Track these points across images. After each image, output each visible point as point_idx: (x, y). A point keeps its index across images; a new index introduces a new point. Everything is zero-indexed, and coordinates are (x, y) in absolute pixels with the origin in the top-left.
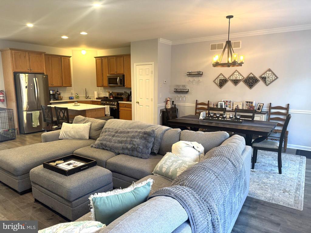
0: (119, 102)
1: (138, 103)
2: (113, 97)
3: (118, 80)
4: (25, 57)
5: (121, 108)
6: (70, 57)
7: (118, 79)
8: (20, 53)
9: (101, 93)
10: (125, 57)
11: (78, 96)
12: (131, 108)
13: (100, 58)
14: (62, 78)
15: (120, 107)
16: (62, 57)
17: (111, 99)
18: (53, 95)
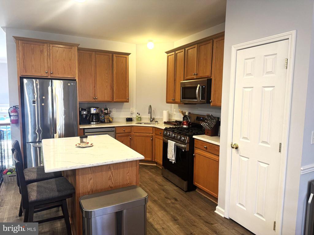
0: (194, 137)
1: (237, 148)
2: (188, 124)
3: (197, 91)
4: (42, 52)
5: (197, 151)
6: (128, 54)
7: (198, 88)
8: (32, 45)
9: (175, 113)
10: (215, 41)
11: (140, 118)
12: (219, 156)
13: (173, 53)
14: (112, 88)
15: (195, 148)
16: (114, 55)
17: (185, 126)
18: (97, 115)
